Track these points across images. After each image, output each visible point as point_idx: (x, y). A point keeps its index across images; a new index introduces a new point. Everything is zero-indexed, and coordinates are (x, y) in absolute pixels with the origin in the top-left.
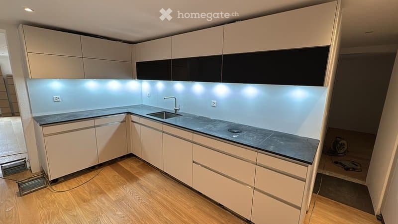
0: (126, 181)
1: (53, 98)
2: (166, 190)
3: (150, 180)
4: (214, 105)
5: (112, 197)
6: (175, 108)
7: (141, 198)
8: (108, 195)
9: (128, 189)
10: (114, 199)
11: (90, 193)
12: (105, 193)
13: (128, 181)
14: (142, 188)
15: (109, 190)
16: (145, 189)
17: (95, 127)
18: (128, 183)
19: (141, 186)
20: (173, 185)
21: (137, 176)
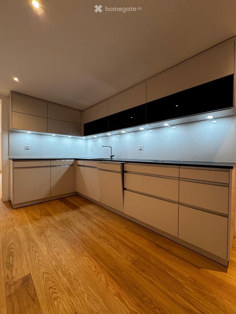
0: (70, 209)
1: (25, 146)
2: (101, 216)
3: (89, 209)
4: (141, 148)
5: (57, 218)
6: (111, 155)
7: (80, 220)
8: (54, 217)
9: (71, 214)
10: (58, 219)
11: (41, 215)
12: (52, 216)
13: (71, 209)
14: (82, 214)
15: (56, 214)
16: (85, 215)
17: (51, 166)
18: (71, 210)
19: (82, 213)
20: (107, 213)
21: (79, 206)
